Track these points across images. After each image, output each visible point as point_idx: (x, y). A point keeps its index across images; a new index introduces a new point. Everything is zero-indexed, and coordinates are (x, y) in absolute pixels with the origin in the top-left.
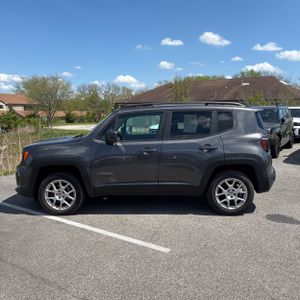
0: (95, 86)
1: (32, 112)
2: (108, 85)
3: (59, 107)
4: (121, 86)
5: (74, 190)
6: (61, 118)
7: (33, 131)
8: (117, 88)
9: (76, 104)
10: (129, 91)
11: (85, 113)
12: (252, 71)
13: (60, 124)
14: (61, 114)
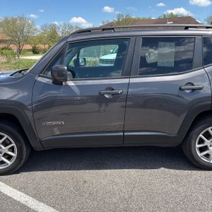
0: (55, 25)
1: (6, 45)
2: (65, 24)
3: (26, 42)
4: (74, 26)
5: (14, 144)
6: (29, 50)
7: (5, 61)
8: (71, 27)
9: (40, 40)
11: (47, 46)
12: (172, 14)
13: (28, 55)
14: (29, 47)
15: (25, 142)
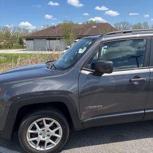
2: (14, 27)
4: (22, 28)
8: (20, 29)
10: (27, 31)
11: (2, 43)
15: (69, 124)
